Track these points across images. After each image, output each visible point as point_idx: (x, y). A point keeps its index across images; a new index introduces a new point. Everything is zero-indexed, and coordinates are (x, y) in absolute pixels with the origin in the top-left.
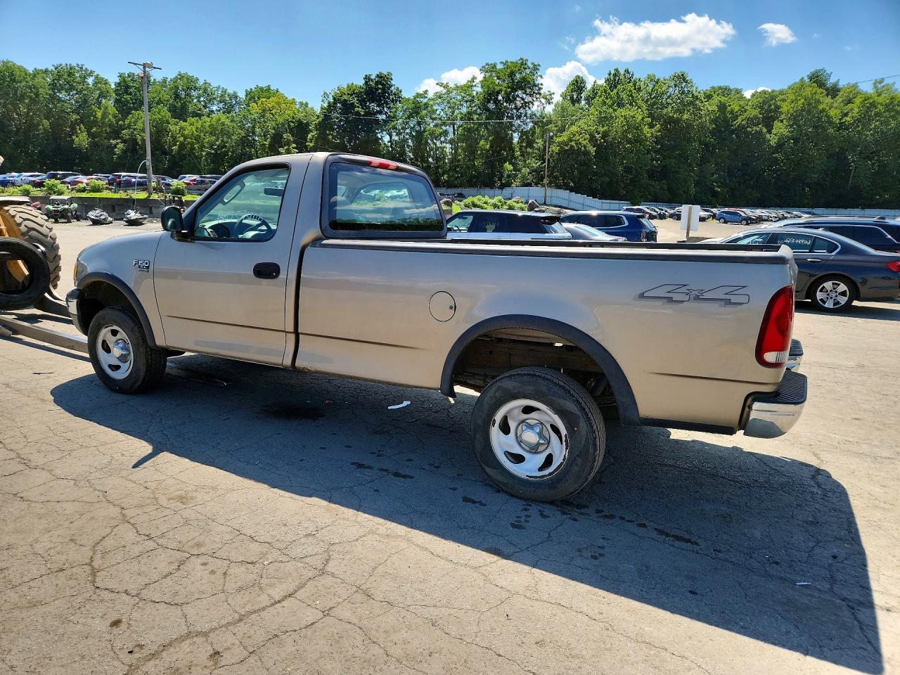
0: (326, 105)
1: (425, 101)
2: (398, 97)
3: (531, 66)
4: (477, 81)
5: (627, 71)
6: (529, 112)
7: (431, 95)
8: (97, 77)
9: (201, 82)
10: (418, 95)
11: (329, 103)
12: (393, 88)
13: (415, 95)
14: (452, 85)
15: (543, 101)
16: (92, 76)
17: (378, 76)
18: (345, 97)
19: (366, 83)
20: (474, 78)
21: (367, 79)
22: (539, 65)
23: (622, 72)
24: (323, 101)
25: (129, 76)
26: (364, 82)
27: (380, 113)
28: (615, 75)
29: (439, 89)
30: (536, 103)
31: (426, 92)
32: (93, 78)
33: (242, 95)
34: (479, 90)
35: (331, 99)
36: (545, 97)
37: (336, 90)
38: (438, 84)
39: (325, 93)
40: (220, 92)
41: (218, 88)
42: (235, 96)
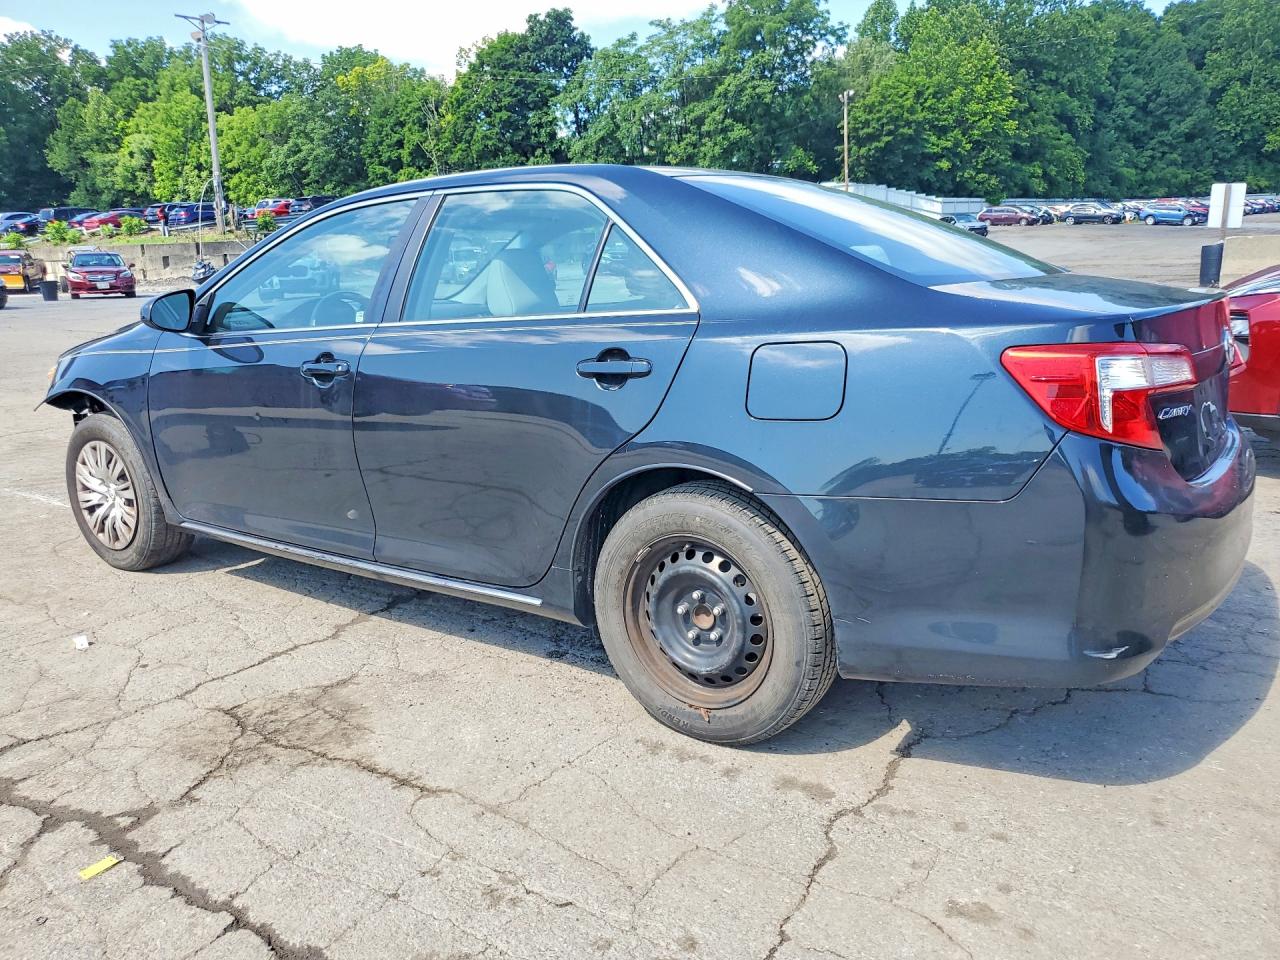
0: (465, 70)
1: (632, 51)
2: (582, 49)
4: (717, 12)
6: (809, 59)
7: (641, 41)
8: (75, 50)
9: (249, 48)
10: (621, 43)
11: (471, 64)
12: (575, 33)
13: (614, 41)
14: (676, 22)
15: (832, 39)
16: (68, 48)
17: (549, 15)
18: (498, 55)
19: (531, 29)
20: (713, 7)
21: (532, 19)
24: (459, 64)
25: (129, 44)
26: (526, 26)
27: (557, 76)
29: (655, 30)
30: (820, 44)
31: (633, 37)
32: (69, 51)
33: (317, 63)
34: (721, 26)
35: (473, 59)
36: (833, 32)
37: (480, 44)
38: (652, 23)
39: (462, 50)
40: (281, 62)
41: (278, 55)
42: (307, 66)
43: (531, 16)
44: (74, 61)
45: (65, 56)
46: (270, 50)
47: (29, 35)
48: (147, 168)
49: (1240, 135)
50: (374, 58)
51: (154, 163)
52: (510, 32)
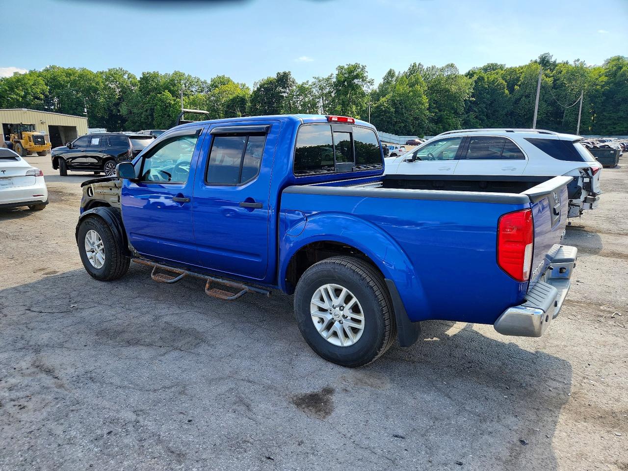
0: (256, 89)
1: (307, 86)
2: (293, 83)
3: (361, 67)
4: (334, 76)
5: (420, 64)
7: (310, 83)
9: (186, 75)
10: (304, 83)
11: (258, 88)
12: (291, 79)
13: (302, 83)
14: (321, 78)
15: (368, 84)
17: (283, 73)
18: (266, 85)
19: (278, 76)
20: (332, 74)
22: (366, 66)
23: (417, 65)
24: (254, 87)
25: (147, 74)
26: (276, 76)
27: (284, 92)
28: (413, 66)
30: (365, 86)
31: (308, 82)
33: (209, 82)
34: (335, 80)
35: (259, 86)
36: (369, 82)
37: (261, 81)
39: (255, 82)
40: (197, 80)
41: (195, 78)
42: (205, 82)
43: (278, 73)
44: (129, 78)
45: (126, 77)
46: (193, 76)
47: (115, 69)
48: (152, 115)
49: (526, 115)
50: (229, 80)
51: (154, 114)
52: (271, 77)
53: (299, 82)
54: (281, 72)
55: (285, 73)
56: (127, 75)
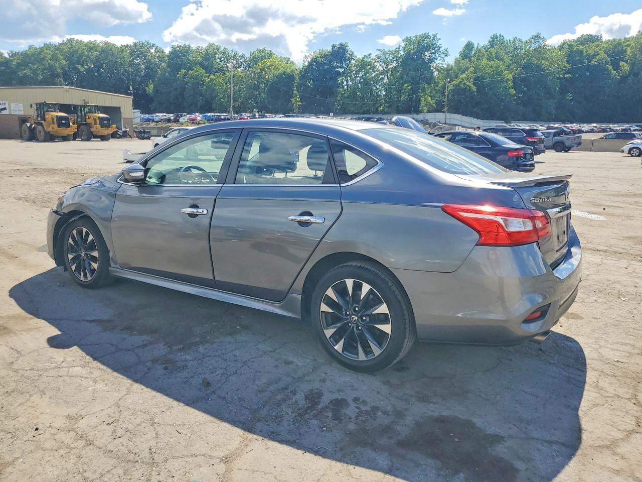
0: (306, 64)
1: (369, 60)
2: (352, 57)
4: (401, 48)
5: (501, 36)
6: (435, 65)
7: (373, 56)
8: (157, 48)
10: (365, 57)
11: (309, 63)
12: (348, 51)
13: (363, 56)
14: (386, 50)
15: (443, 56)
17: (340, 45)
18: (319, 59)
19: (333, 49)
20: (399, 46)
21: (334, 46)
23: (498, 36)
24: (304, 61)
25: (177, 47)
26: (331, 48)
27: (341, 67)
28: (494, 38)
29: (378, 53)
30: (439, 58)
31: (370, 55)
33: (248, 56)
34: (402, 53)
35: (309, 60)
36: (443, 54)
37: (312, 54)
38: (377, 50)
39: (305, 56)
40: (233, 54)
41: (232, 51)
42: (243, 56)
44: (156, 52)
45: (153, 51)
46: (230, 49)
47: (141, 43)
48: (182, 95)
50: (270, 55)
52: (324, 49)
53: (359, 55)
54: (337, 43)
55: (341, 45)
56: (154, 49)
